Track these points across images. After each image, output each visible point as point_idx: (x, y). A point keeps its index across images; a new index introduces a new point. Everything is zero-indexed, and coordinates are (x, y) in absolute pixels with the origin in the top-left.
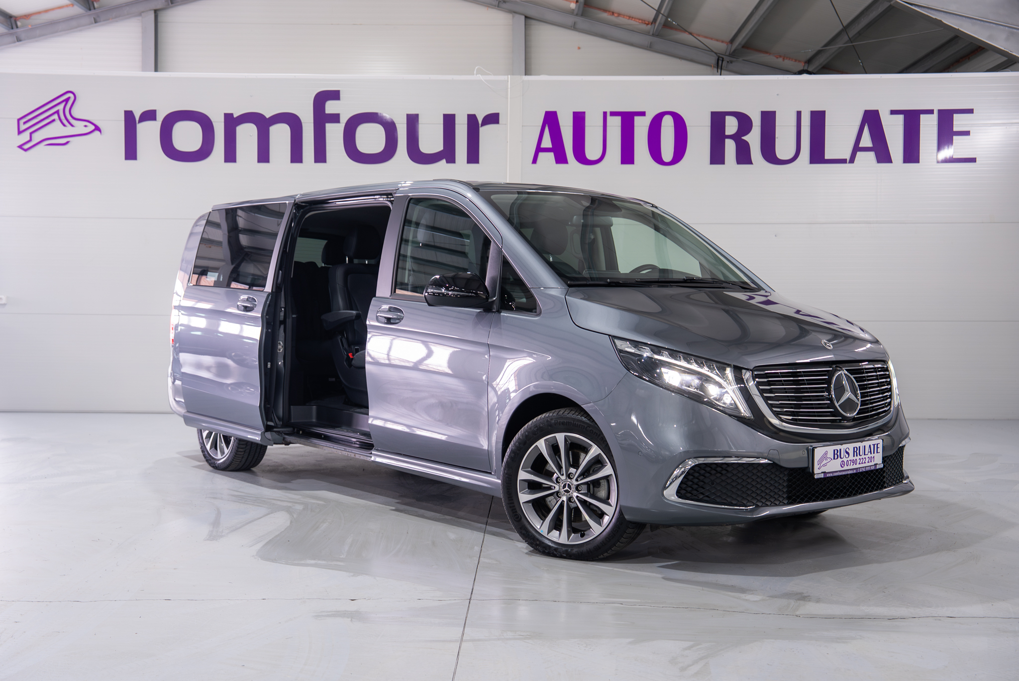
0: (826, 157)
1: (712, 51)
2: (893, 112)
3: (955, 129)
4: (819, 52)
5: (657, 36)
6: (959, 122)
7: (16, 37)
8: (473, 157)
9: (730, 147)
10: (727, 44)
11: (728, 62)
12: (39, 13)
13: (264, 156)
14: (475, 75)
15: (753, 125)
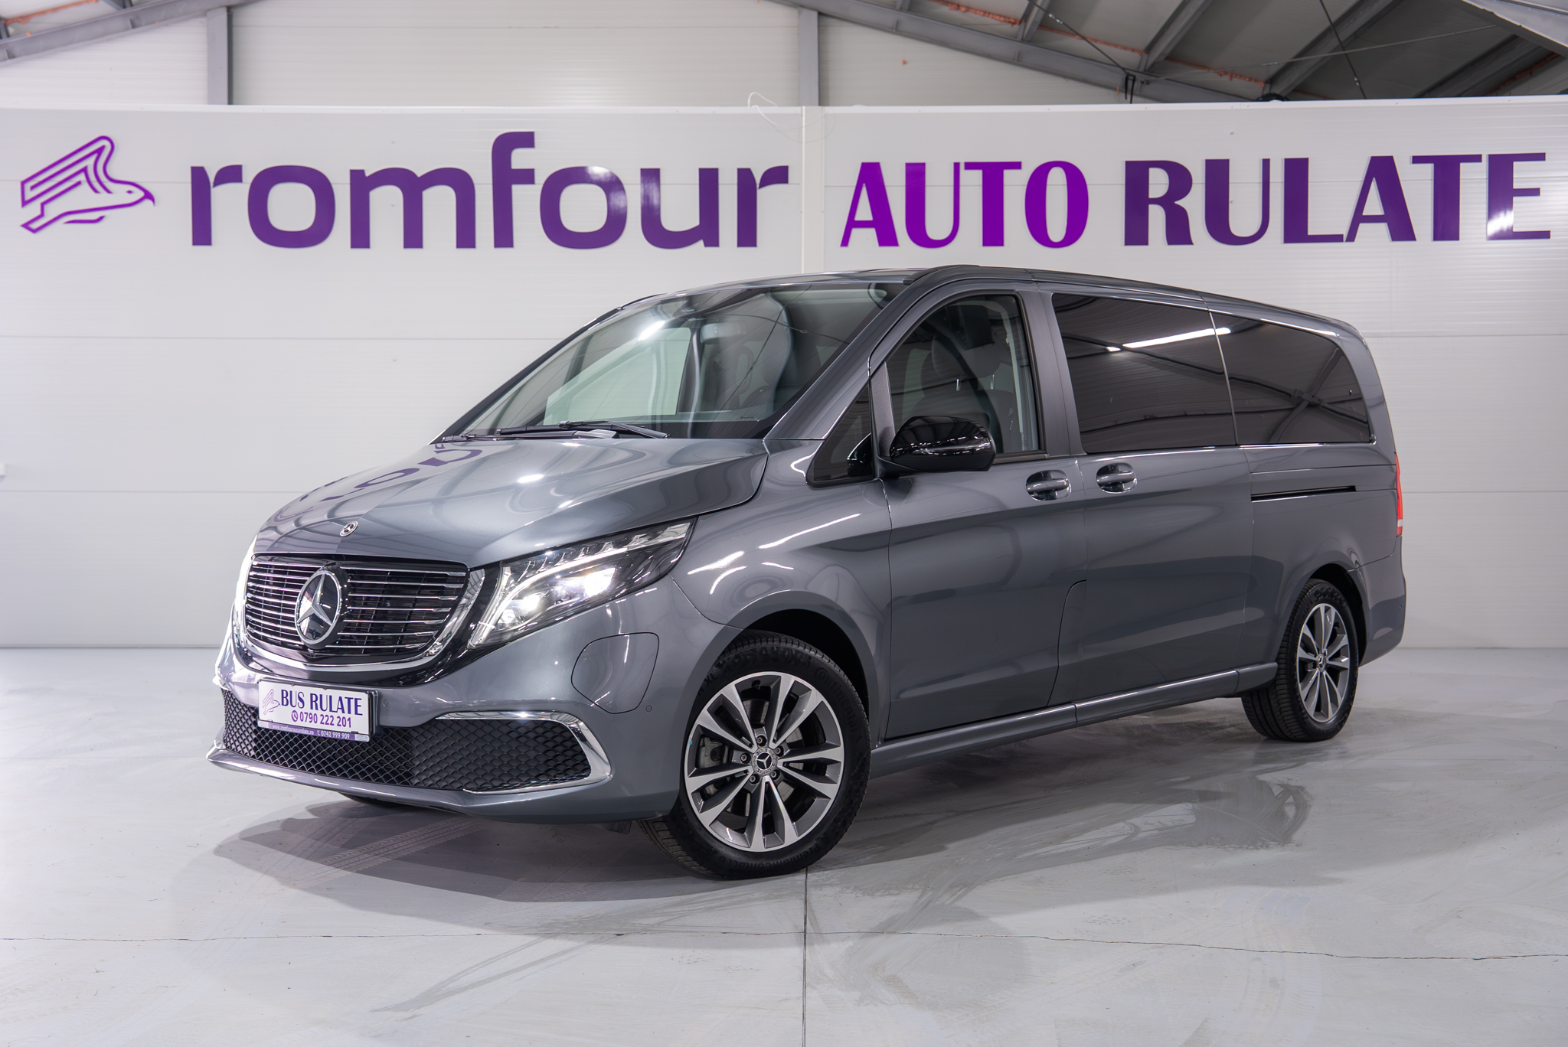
0: (1310, 233)
1: (1118, 66)
2: (1417, 160)
3: (1516, 185)
4: (1288, 67)
5: (1029, 41)
6: (1523, 175)
7: (7, 51)
8: (747, 236)
9: (1157, 217)
10: (1141, 54)
11: (1142, 82)
12: (43, 13)
13: (413, 237)
14: (749, 107)
15: (1194, 182)
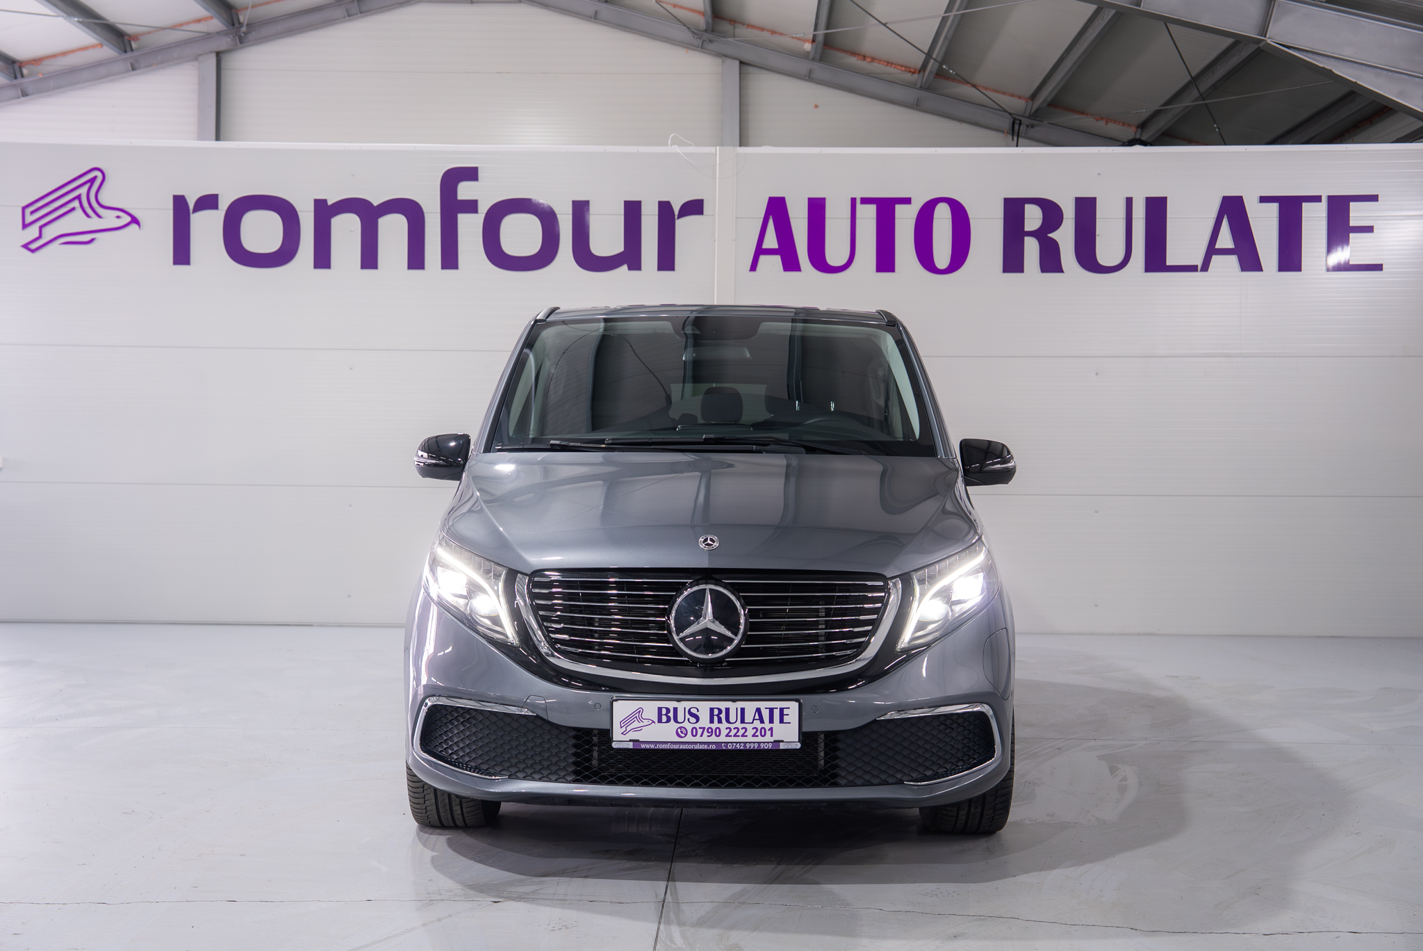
0: (1169, 263)
1: (1005, 111)
2: (1264, 199)
3: (1352, 223)
4: (1156, 113)
5: (928, 89)
6: (1358, 214)
7: (21, 90)
8: (666, 261)
9: (1031, 248)
10: (1026, 101)
11: (1028, 126)
12: (54, 56)
13: (369, 259)
14: (669, 146)
15: (1064, 217)
